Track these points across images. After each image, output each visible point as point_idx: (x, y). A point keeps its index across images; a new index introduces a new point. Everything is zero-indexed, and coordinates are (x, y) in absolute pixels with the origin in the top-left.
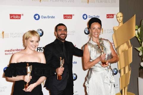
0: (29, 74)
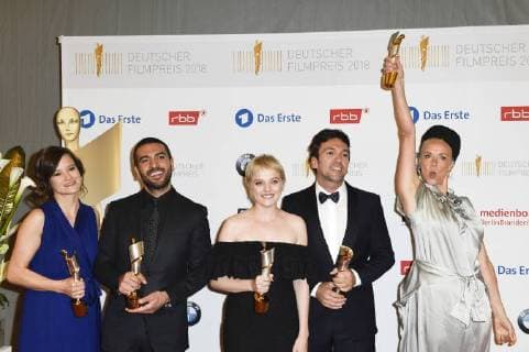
0: (266, 271)
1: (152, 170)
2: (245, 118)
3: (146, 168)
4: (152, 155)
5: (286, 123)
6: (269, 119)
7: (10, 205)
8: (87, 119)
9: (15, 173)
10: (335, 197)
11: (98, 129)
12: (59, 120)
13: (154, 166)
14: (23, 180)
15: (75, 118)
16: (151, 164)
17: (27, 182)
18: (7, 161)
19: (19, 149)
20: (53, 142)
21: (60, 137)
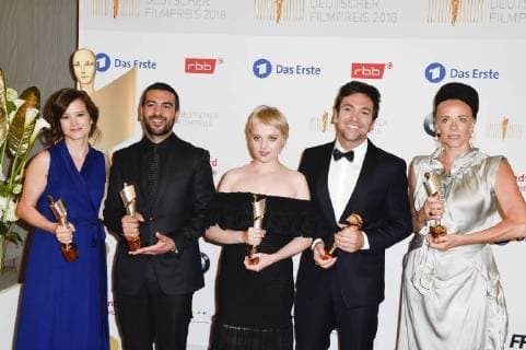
0: (257, 224)
1: (155, 116)
2: (263, 69)
3: (149, 112)
4: (160, 102)
5: (305, 76)
6: (287, 71)
7: (26, 146)
8: (102, 62)
9: (31, 114)
10: (350, 156)
11: (114, 73)
12: (75, 62)
13: (158, 113)
14: (37, 121)
15: (91, 60)
16: (155, 110)
17: (42, 123)
18: (23, 102)
19: (34, 90)
20: (69, 84)
21: (75, 79)
